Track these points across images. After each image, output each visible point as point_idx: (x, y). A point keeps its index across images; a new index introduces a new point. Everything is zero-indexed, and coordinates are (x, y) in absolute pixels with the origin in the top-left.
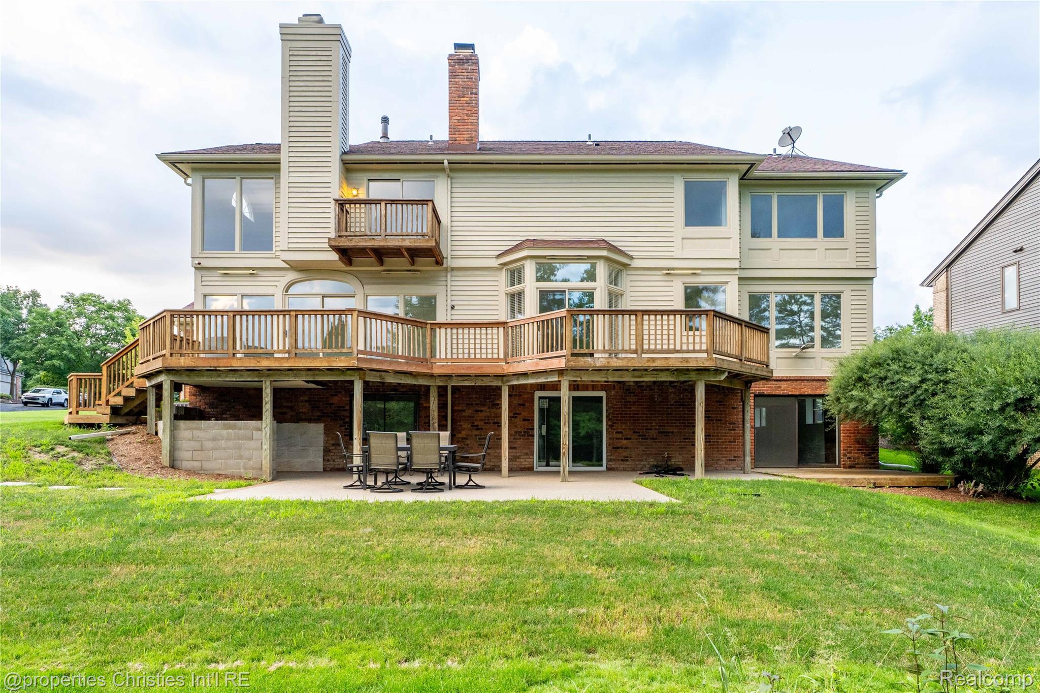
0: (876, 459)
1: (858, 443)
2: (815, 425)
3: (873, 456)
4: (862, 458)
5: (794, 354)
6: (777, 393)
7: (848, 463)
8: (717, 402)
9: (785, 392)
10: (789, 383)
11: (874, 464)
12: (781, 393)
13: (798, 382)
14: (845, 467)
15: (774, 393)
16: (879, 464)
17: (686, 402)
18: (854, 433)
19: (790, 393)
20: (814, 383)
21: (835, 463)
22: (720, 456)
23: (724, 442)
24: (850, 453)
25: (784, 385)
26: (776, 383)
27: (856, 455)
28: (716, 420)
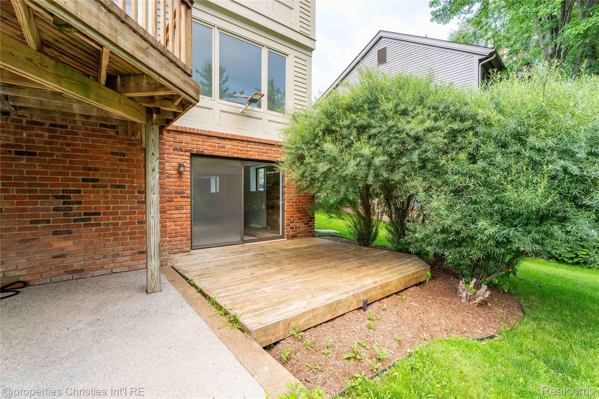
0: (312, 227)
1: (299, 212)
2: (257, 192)
3: (310, 223)
4: (302, 227)
5: (241, 110)
6: (220, 154)
7: (291, 233)
8: (112, 153)
9: (230, 154)
10: (235, 143)
11: (311, 232)
12: (225, 154)
13: (245, 144)
14: (288, 238)
15: (216, 153)
16: (314, 231)
17: (38, 148)
18: (296, 202)
19: (235, 156)
20: (261, 147)
21: (279, 233)
22: (121, 248)
23: (129, 223)
24: (292, 222)
25: (228, 145)
26: (219, 141)
27: (297, 224)
28: (112, 186)
